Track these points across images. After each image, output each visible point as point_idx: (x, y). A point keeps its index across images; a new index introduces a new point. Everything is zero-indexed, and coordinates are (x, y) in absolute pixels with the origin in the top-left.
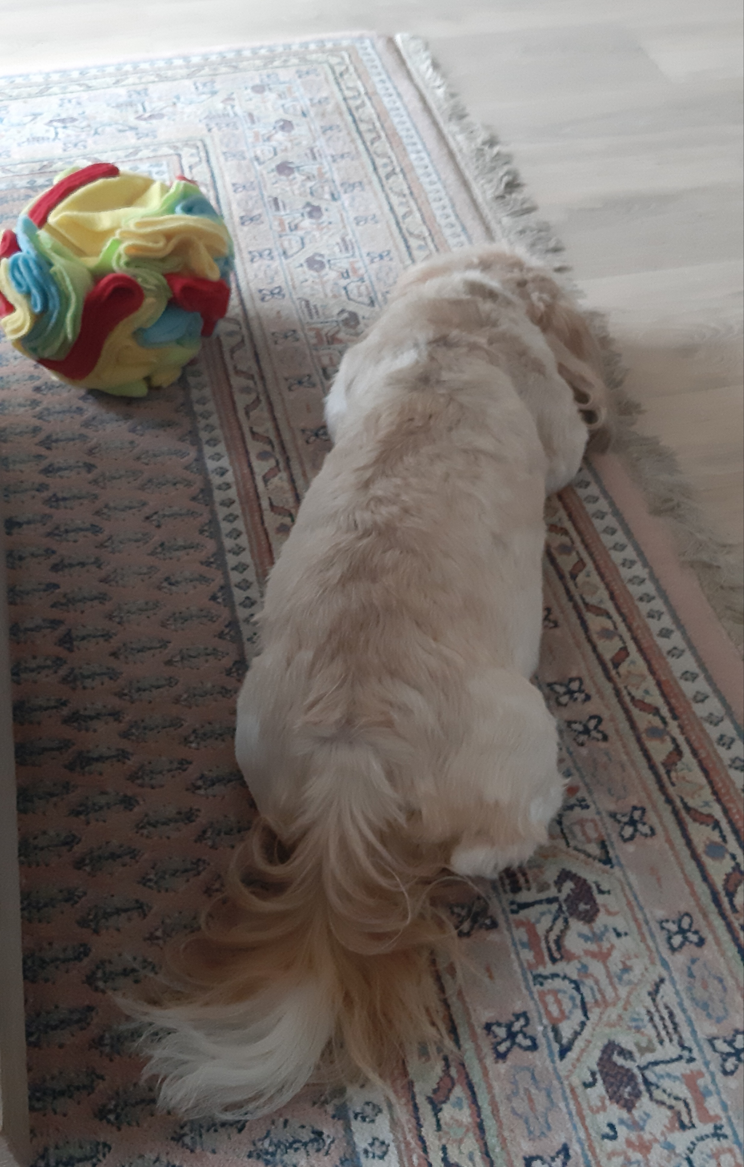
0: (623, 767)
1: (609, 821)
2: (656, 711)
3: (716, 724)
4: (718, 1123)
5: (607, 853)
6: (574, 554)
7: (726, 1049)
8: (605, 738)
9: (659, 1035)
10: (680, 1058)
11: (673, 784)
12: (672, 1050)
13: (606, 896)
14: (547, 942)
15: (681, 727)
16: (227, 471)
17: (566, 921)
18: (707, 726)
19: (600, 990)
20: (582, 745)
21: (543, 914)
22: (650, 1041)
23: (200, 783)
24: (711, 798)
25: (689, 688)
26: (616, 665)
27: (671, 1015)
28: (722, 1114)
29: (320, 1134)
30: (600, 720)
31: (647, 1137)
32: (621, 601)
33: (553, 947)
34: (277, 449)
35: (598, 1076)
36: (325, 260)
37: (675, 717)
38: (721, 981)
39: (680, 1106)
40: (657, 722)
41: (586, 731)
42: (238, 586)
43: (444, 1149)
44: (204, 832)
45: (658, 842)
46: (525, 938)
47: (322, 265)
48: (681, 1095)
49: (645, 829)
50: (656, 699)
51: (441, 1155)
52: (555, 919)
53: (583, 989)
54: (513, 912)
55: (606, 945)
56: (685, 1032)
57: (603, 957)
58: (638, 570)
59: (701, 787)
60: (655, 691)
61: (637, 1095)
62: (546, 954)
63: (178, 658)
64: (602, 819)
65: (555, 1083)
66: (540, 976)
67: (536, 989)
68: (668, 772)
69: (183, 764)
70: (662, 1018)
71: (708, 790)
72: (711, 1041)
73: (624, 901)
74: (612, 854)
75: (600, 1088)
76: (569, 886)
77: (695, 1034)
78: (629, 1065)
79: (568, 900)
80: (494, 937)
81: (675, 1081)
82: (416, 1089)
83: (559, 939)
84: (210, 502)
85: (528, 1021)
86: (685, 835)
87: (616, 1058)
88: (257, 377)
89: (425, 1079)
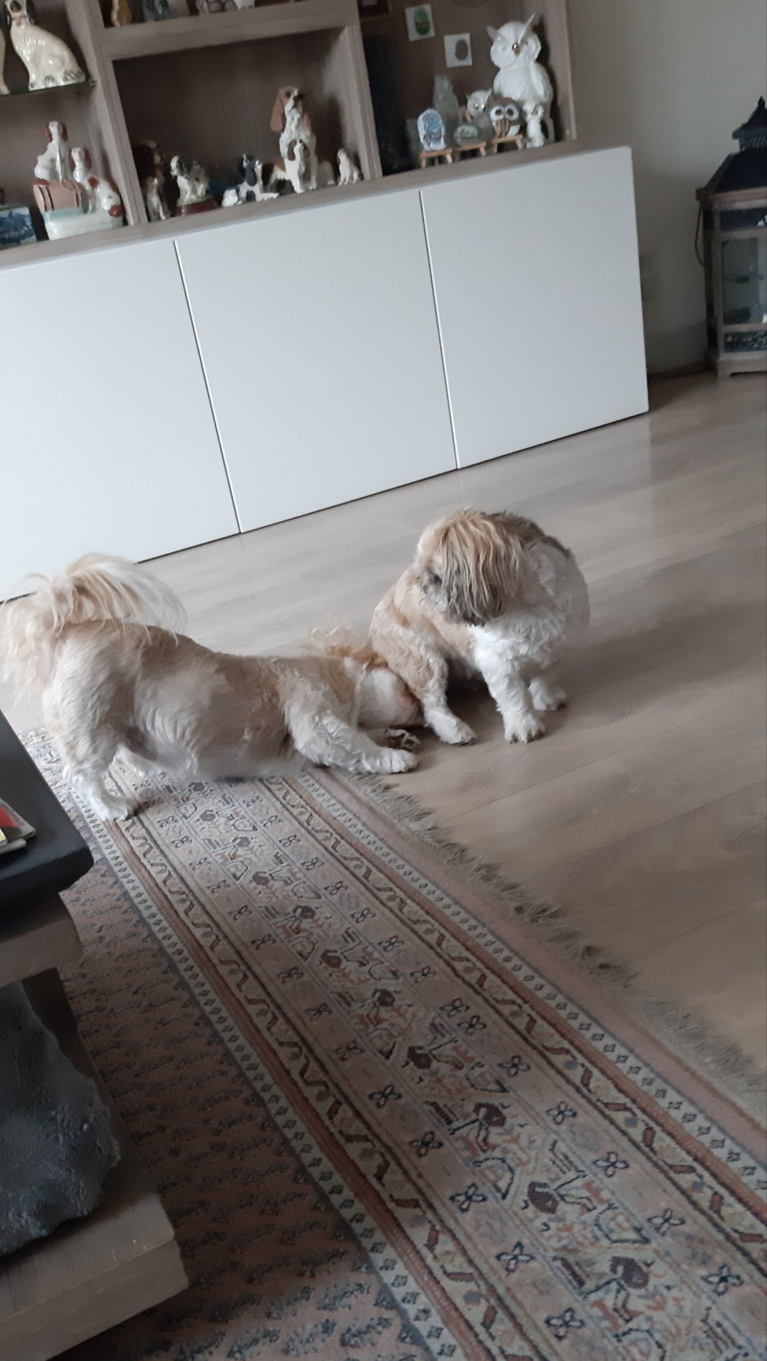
0: (500, 1038)
1: (499, 1069)
2: (513, 1002)
3: (554, 998)
4: (611, 1202)
5: (502, 1086)
6: (436, 933)
7: (606, 1164)
8: (485, 1026)
9: (561, 1170)
10: (578, 1177)
11: (534, 1038)
13: (508, 1109)
14: (478, 1144)
15: (531, 1006)
16: (183, 951)
17: (487, 1129)
18: (547, 1001)
19: (519, 1158)
20: (471, 1034)
21: (472, 1129)
22: (557, 1174)
23: (220, 1128)
24: (561, 1039)
25: (531, 985)
26: (481, 986)
27: (566, 1158)
28: (613, 1198)
29: (360, 1285)
30: (479, 1018)
31: (568, 1223)
32: (474, 950)
33: (482, 1144)
34: (215, 929)
35: (529, 1202)
36: (214, 813)
37: (526, 1002)
38: (592, 1130)
39: (584, 1201)
40: (515, 1008)
41: (471, 1026)
42: (212, 1012)
43: (442, 1267)
44: (233, 1153)
45: (534, 1071)
46: (463, 1146)
47: (213, 816)
48: (583, 1196)
49: (524, 1067)
50: (511, 995)
51: (441, 1270)
52: (480, 1129)
53: (508, 1161)
54: (451, 1134)
55: (515, 1134)
56: (577, 1163)
57: (516, 1140)
58: (480, 930)
59: (553, 1035)
60: (510, 992)
61: (556, 1204)
62: (478, 1149)
63: (183, 1064)
64: (494, 1070)
65: (504, 1214)
66: (478, 1162)
67: (477, 1169)
68: (529, 1032)
69: (206, 1122)
70: (561, 1160)
71: (557, 1036)
72: (595, 1162)
73: (520, 1108)
74: (505, 1086)
75: (532, 1208)
76: (483, 1111)
77: (583, 1162)
78: (546, 1190)
79: (485, 1118)
80: (442, 1151)
81: (577, 1189)
82: (416, 1243)
83: (485, 1140)
84: (177, 971)
85: (477, 1188)
86: (549, 1062)
87: (538, 1190)
88: (187, 892)
89: (420, 1236)
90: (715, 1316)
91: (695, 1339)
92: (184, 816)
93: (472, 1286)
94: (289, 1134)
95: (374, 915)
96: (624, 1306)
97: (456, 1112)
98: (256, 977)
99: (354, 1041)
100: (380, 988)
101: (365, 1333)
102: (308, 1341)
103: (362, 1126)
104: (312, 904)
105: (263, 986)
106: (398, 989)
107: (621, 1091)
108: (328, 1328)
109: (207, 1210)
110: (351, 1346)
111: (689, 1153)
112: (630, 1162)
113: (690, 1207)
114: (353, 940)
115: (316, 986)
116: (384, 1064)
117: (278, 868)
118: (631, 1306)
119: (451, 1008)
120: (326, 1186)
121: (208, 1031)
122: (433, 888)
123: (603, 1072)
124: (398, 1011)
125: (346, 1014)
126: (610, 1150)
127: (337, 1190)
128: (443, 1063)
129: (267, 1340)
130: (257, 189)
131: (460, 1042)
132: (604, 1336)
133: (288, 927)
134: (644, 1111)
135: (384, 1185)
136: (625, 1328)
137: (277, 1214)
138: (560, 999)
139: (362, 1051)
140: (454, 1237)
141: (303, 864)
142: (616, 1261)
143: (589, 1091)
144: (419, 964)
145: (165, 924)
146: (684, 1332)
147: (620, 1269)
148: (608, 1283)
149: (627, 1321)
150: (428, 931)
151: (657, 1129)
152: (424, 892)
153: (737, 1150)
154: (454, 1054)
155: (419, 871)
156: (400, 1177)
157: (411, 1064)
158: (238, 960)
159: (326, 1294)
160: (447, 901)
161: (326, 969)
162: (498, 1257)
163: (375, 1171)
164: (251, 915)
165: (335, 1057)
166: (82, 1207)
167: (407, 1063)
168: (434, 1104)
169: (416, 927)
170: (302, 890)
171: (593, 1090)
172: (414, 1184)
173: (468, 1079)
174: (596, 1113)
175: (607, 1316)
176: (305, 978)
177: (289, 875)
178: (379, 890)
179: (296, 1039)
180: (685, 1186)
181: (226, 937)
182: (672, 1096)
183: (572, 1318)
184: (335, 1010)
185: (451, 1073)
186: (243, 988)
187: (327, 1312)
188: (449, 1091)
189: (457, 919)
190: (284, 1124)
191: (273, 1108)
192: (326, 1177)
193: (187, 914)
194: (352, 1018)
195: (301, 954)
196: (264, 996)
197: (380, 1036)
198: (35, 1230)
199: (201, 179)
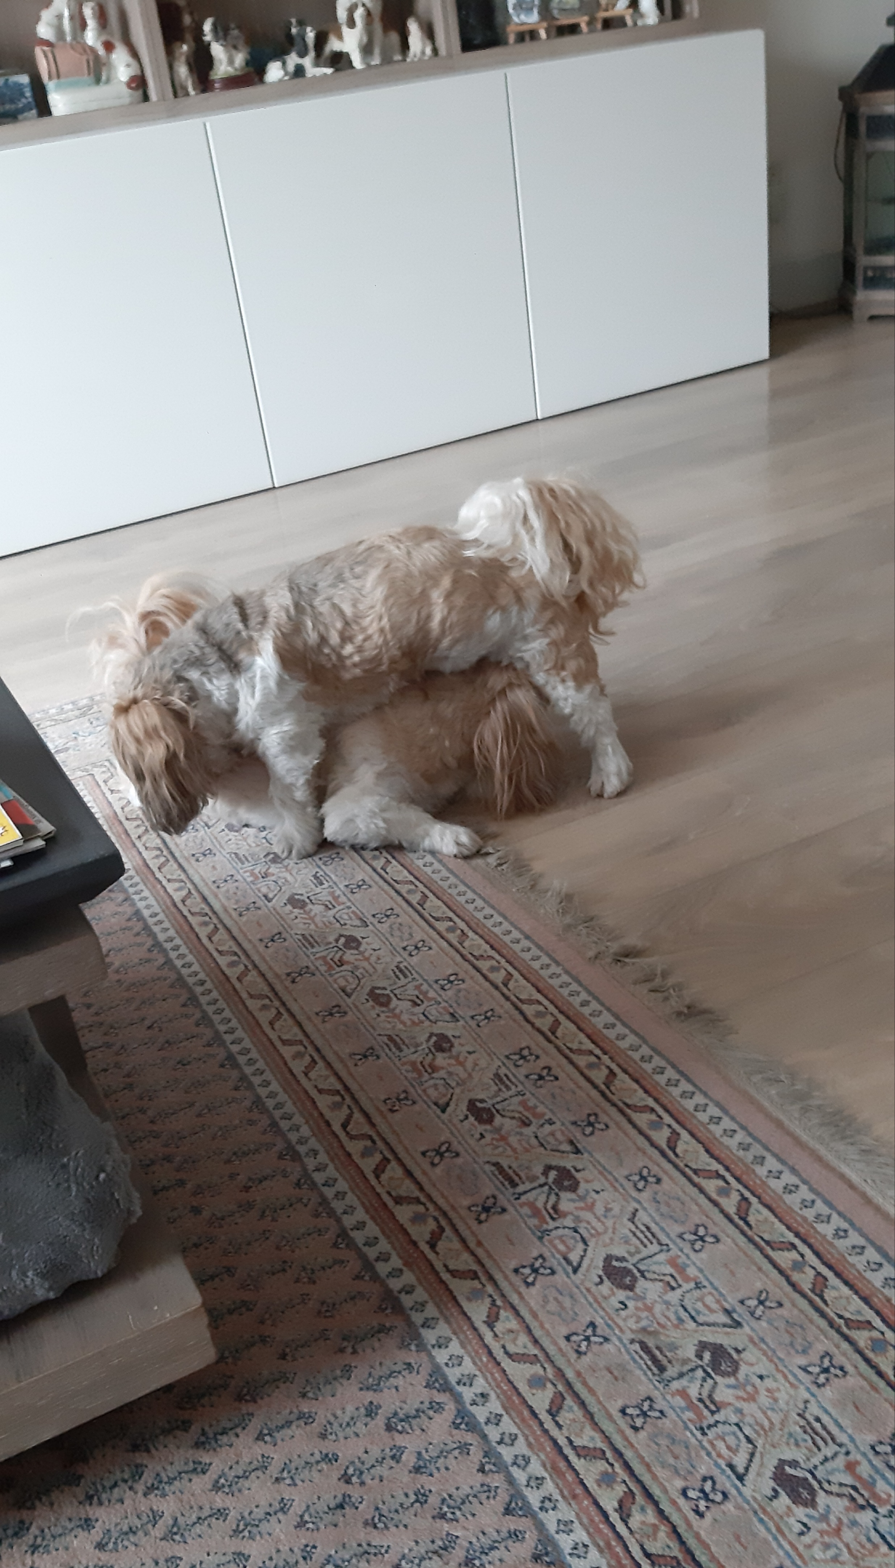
0: (574, 1093)
1: (572, 1128)
2: (591, 1053)
3: (636, 1050)
4: (698, 1281)
5: (576, 1147)
6: (502, 971)
7: (693, 1238)
8: (557, 1079)
9: (642, 1242)
11: (613, 1094)
12: (655, 1248)
13: (582, 1172)
14: (546, 1210)
15: (611, 1058)
17: (557, 1195)
18: (630, 1053)
19: (593, 1228)
20: (541, 1087)
21: (539, 1194)
22: (637, 1247)
23: (250, 1184)
24: (645, 1096)
25: (611, 1034)
26: (553, 1033)
27: (648, 1228)
28: (700, 1275)
29: (409, 1364)
30: (549, 1069)
31: (648, 1302)
32: (546, 992)
33: (551, 1211)
34: (243, 957)
35: (604, 1278)
37: (605, 1054)
38: (678, 1199)
39: (667, 1278)
40: (593, 1059)
41: (541, 1078)
42: (240, 1053)
43: (504, 1347)
44: (264, 1212)
45: (613, 1130)
46: (529, 1212)
48: (667, 1272)
49: (602, 1126)
50: (587, 1045)
51: (502, 1350)
52: (549, 1195)
53: (581, 1231)
54: (518, 1198)
55: (590, 1200)
56: (660, 1235)
57: (591, 1208)
58: (554, 969)
59: (635, 1091)
60: (586, 1040)
61: (635, 1279)
62: (547, 1217)
63: (206, 1110)
64: (566, 1128)
65: (575, 1290)
66: (546, 1231)
67: (545, 1239)
68: (608, 1088)
69: (232, 1176)
70: (642, 1232)
71: (640, 1092)
72: (681, 1236)
73: (596, 1172)
74: (579, 1146)
75: (607, 1283)
76: (553, 1174)
77: (668, 1235)
78: (624, 1264)
79: (555, 1181)
80: (506, 1217)
81: (660, 1265)
82: (473, 1319)
83: (554, 1208)
84: (198, 1005)
85: (544, 1259)
86: (630, 1121)
87: (615, 1263)
88: (210, 914)
89: (478, 1312)
90: (814, 1410)
91: (790, 1435)
92: (207, 825)
93: (537, 1369)
94: (329, 1193)
95: (430, 948)
96: (710, 1396)
97: (522, 1174)
98: (292, 1015)
99: (405, 1091)
100: (436, 1031)
101: (415, 1417)
102: (348, 1424)
103: (413, 1187)
104: (358, 933)
105: (300, 1025)
106: (457, 1034)
107: (712, 1156)
108: (371, 1411)
109: (233, 1275)
110: (398, 1431)
111: (789, 1228)
112: (721, 1235)
113: (789, 1289)
114: (405, 976)
115: (362, 1027)
116: (439, 1117)
117: (318, 890)
118: (717, 1397)
119: (517, 1057)
120: (372, 1253)
121: (235, 1074)
122: (500, 919)
123: (692, 1135)
124: (457, 1058)
125: (396, 1060)
126: (698, 1222)
127: (384, 1257)
128: (508, 1120)
129: (301, 1422)
130: (307, 62)
131: (528, 1095)
132: (687, 1428)
133: (329, 958)
134: (738, 1179)
135: (437, 1253)
136: (712, 1421)
137: (314, 1282)
138: (645, 1050)
139: (414, 1103)
140: (517, 1313)
141: (347, 886)
142: (703, 1346)
143: (677, 1155)
144: (481, 1005)
145: (183, 950)
146: (778, 1426)
147: (707, 1356)
148: (692, 1370)
149: (713, 1413)
150: (493, 969)
151: (754, 1200)
152: (489, 923)
153: (845, 1225)
154: (521, 1109)
155: (484, 900)
156: (456, 1245)
157: (472, 1119)
158: (270, 995)
159: (370, 1374)
160: (516, 934)
161: (373, 1007)
162: (568, 1338)
163: (427, 1237)
164: (286, 944)
165: (384, 1108)
166: (96, 1268)
167: (467, 1117)
168: (496, 1165)
169: (479, 964)
170: (346, 917)
171: (681, 1155)
172: (473, 1254)
173: (536, 1137)
174: (683, 1180)
175: (691, 1406)
176: (349, 1017)
177: (330, 898)
178: (437, 919)
179: (339, 1087)
180: (783, 1265)
181: (255, 966)
182: (771, 1163)
183: (651, 1408)
184: (383, 1055)
185: (518, 1130)
186: (277, 1026)
187: (371, 1393)
188: (514, 1150)
189: (527, 956)
190: (323, 1182)
191: (311, 1163)
192: (371, 1242)
193: (210, 939)
194: (404, 1064)
195: (343, 991)
196: (300, 1036)
197: (435, 1086)
198: (41, 1292)
199: (240, 47)
